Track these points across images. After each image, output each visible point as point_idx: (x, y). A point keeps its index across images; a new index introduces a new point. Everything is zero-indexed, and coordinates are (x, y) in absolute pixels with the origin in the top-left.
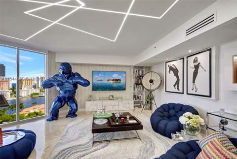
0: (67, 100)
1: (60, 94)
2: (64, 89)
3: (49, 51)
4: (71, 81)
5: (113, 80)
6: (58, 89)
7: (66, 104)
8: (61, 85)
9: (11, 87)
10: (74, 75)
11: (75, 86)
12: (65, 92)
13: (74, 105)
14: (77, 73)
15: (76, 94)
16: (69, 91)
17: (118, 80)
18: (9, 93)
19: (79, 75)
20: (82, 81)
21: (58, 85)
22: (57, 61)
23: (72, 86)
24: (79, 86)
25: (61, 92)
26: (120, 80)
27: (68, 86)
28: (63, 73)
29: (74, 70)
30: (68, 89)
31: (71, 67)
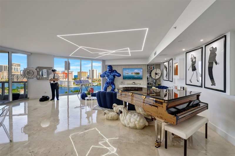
0: (110, 83)
1: (107, 80)
2: (109, 78)
3: (103, 60)
4: (112, 74)
5: (135, 73)
6: (107, 78)
7: (110, 86)
8: (108, 76)
9: (73, 78)
10: (114, 71)
11: (114, 76)
12: (110, 79)
13: (114, 86)
14: (115, 70)
15: (115, 81)
16: (111, 79)
17: (138, 73)
18: (73, 82)
19: (116, 71)
20: (117, 74)
21: (107, 76)
22: (106, 64)
23: (112, 77)
24: (116, 76)
25: (108, 79)
26: (139, 73)
27: (111, 77)
28: (109, 70)
29: (114, 69)
30: (110, 78)
31: (112, 67)
